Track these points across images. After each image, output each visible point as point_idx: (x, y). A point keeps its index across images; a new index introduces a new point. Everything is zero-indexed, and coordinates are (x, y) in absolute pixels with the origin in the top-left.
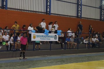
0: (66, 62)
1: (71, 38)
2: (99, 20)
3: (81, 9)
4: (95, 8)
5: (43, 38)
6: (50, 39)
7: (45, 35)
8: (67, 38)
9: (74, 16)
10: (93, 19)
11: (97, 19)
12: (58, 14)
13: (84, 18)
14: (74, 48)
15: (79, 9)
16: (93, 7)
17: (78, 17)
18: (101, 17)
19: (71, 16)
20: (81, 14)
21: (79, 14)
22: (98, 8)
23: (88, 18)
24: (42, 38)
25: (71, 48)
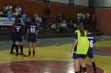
1: (37, 23)
2: (68, 4)
5: (6, 22)
7: (8, 19)
14: (40, 33)
18: (70, 2)
24: (4, 22)
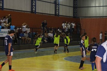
0: (17, 58)
1: (25, 34)
2: (54, 15)
3: (35, 4)
4: (50, 3)
6: (3, 35)
8: (21, 34)
9: (29, 12)
10: (48, 14)
11: (52, 14)
12: (12, 10)
13: (38, 13)
14: (29, 43)
15: (34, 4)
16: (47, 2)
17: (33, 12)
18: (56, 12)
19: (25, 11)
20: (35, 9)
21: (34, 9)
22: (53, 3)
23: (43, 13)
25: (25, 43)
